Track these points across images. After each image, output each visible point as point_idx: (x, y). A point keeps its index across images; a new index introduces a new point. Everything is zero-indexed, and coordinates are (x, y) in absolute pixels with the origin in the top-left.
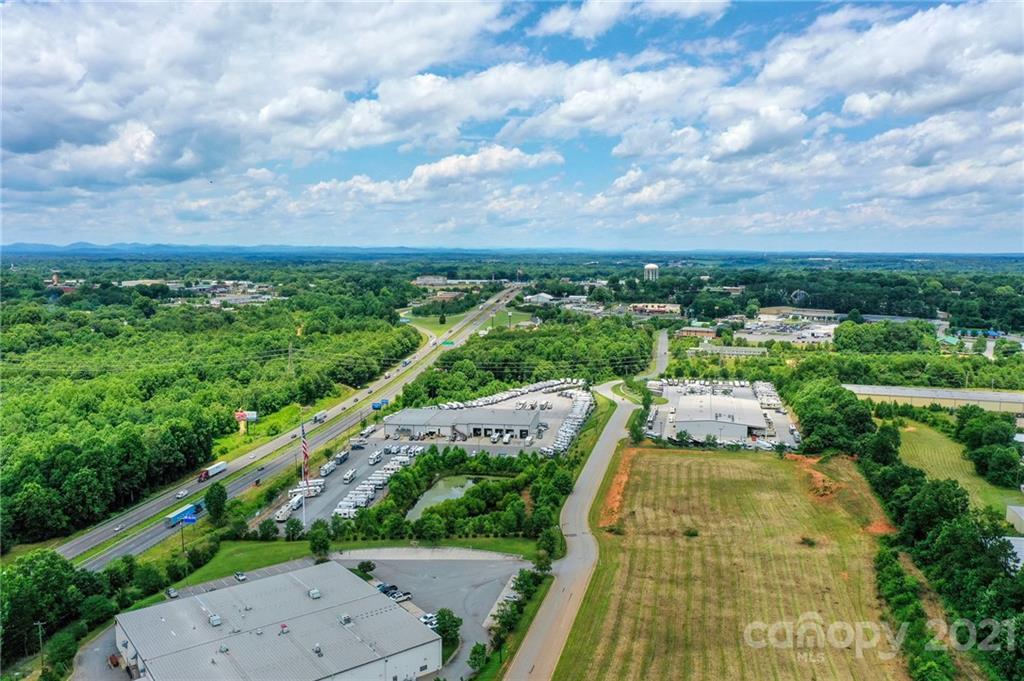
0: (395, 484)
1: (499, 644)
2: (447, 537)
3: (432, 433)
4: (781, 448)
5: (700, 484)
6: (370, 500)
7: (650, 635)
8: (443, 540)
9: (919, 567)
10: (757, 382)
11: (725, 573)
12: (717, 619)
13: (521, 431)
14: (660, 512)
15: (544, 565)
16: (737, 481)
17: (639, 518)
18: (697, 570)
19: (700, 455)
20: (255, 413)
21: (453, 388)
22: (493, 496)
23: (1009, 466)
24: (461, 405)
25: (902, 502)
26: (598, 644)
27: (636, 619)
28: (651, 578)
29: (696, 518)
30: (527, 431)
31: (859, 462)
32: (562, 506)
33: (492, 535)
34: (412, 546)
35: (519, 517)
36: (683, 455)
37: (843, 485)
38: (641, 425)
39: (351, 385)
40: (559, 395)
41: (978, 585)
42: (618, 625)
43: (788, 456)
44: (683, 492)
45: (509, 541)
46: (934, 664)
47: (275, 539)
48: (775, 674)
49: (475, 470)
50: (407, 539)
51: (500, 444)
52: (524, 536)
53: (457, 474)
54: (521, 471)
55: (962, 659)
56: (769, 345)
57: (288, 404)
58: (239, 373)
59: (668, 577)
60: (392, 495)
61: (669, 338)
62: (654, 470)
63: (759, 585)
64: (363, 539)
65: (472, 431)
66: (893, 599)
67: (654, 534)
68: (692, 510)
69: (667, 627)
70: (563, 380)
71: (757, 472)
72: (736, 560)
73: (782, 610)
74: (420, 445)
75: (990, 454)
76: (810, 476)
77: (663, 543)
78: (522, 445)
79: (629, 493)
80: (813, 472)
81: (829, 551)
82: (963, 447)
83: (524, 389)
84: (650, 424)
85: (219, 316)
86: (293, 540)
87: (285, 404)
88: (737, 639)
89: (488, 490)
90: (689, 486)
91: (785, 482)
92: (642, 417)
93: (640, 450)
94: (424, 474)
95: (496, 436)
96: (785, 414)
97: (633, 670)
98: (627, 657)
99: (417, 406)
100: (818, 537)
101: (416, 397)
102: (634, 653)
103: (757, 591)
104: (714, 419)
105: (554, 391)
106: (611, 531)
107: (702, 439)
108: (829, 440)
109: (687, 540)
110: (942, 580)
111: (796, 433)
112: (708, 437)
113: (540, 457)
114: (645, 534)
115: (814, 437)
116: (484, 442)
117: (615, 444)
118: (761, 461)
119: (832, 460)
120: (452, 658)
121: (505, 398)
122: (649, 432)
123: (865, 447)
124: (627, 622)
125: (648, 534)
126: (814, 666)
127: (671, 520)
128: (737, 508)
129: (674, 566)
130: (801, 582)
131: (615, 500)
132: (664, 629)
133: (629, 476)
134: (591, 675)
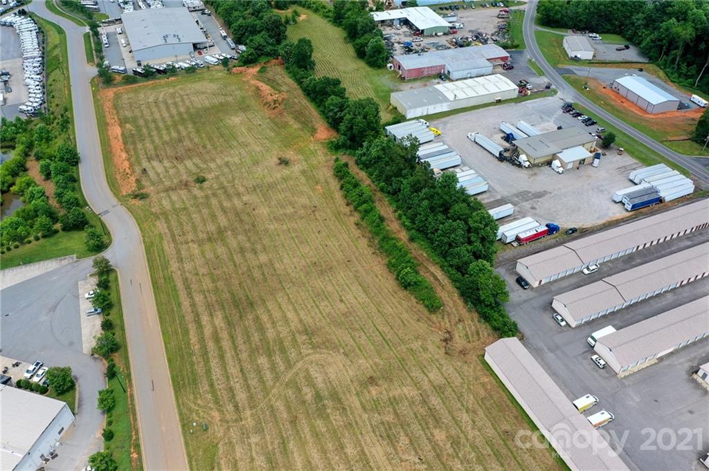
1: (112, 373)
4: (225, 62)
7: (221, 305)
9: (362, 170)
11: (245, 218)
12: (259, 267)
14: (167, 164)
16: (208, 109)
17: (151, 174)
18: (223, 221)
19: (168, 85)
23: (380, 52)
27: (202, 292)
28: (193, 241)
29: (196, 160)
31: (286, 68)
32: (79, 182)
33: (32, 239)
36: (154, 88)
37: (285, 95)
42: (193, 305)
43: (234, 70)
44: (174, 134)
45: (52, 241)
59: (205, 236)
62: (137, 113)
63: (271, 220)
66: (360, 208)
67: (172, 189)
68: (189, 153)
69: (229, 292)
71: (219, 94)
72: (245, 198)
75: (366, 44)
76: (258, 88)
77: (184, 197)
79: (131, 147)
80: (259, 84)
81: (300, 167)
88: (280, 282)
90: (175, 125)
91: (243, 100)
93: (115, 90)
96: (209, 15)
97: (227, 349)
98: (216, 337)
100: (287, 155)
102: (219, 331)
103: (272, 227)
104: (164, 42)
106: (136, 197)
109: (201, 188)
111: (229, 40)
113: (24, 118)
114: (164, 191)
115: (250, 50)
117: (89, 90)
118: (216, 79)
119: (268, 68)
123: (288, 54)
124: (198, 298)
125: (167, 190)
126: (337, 287)
127: (177, 169)
128: (221, 140)
129: (204, 221)
130: (296, 206)
131: (121, 157)
132: (228, 295)
133: (121, 127)
134: (200, 369)
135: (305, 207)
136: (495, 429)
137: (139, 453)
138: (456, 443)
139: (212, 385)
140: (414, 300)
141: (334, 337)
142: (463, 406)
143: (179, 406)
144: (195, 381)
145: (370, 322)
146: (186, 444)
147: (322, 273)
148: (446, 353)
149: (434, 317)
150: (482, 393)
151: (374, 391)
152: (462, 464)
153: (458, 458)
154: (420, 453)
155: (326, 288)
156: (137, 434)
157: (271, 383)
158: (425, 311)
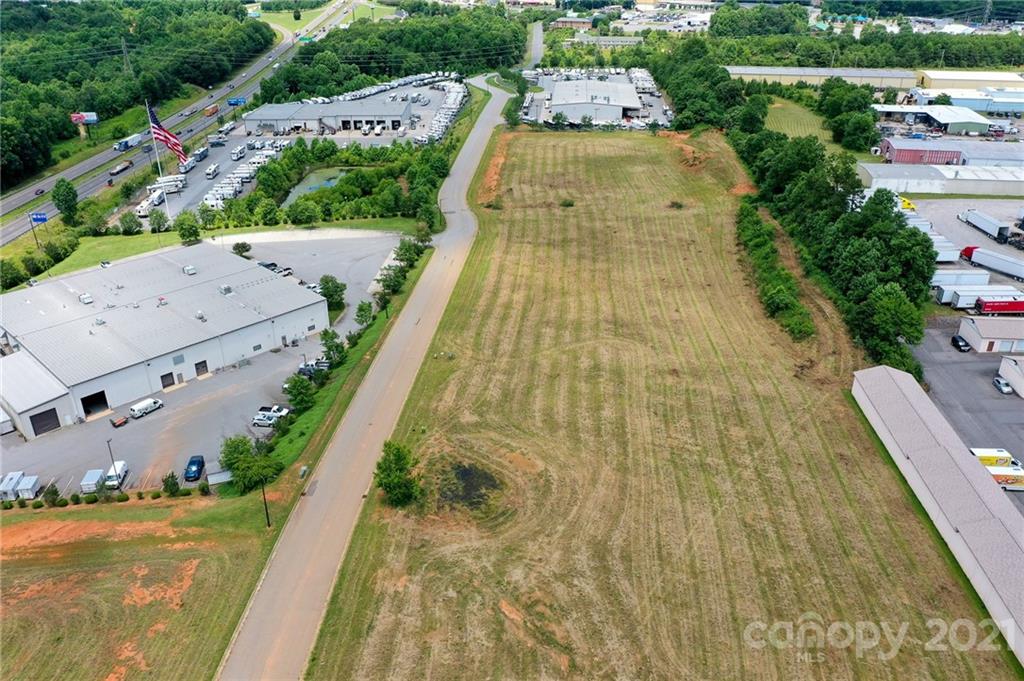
0: (263, 175)
1: (384, 303)
2: (324, 220)
3: (298, 128)
4: (654, 127)
5: (576, 160)
6: (237, 193)
7: (529, 287)
8: (320, 222)
9: (775, 218)
10: (633, 69)
11: (598, 235)
12: (591, 271)
13: (393, 122)
14: (537, 188)
15: (424, 238)
16: (611, 158)
17: (516, 194)
18: (573, 234)
19: (577, 136)
20: (94, 114)
21: (316, 82)
22: (368, 183)
23: (864, 130)
24: (327, 100)
25: (765, 163)
26: (480, 297)
27: (516, 276)
28: (530, 243)
29: (572, 191)
30: (399, 122)
31: (727, 134)
32: (439, 189)
33: (370, 216)
34: (288, 230)
35: (397, 199)
36: (559, 136)
37: (712, 155)
38: (516, 111)
39: (200, 85)
40: (432, 88)
41: (827, 223)
42: (498, 282)
43: (661, 133)
44: (559, 169)
45: (387, 220)
46: (782, 287)
47: (139, 232)
48: (643, 309)
49: (347, 162)
50: (282, 223)
51: (372, 135)
52: (403, 215)
53: (328, 167)
54: (396, 159)
55: (806, 284)
56: (646, 33)
57: (131, 107)
58: (67, 74)
59: (546, 241)
60: (261, 187)
61: (544, 31)
62: (529, 151)
63: (630, 243)
64: (236, 226)
65: (341, 124)
66: (751, 243)
67: (531, 206)
68: (567, 184)
69: (544, 280)
70: (434, 74)
71: (630, 149)
72: (609, 224)
73: (651, 261)
74: (285, 139)
75: (848, 120)
76: (682, 149)
77: (540, 213)
78: (395, 136)
79: (506, 172)
80: (684, 146)
81: (696, 211)
82: (824, 118)
83: (394, 83)
84: (525, 110)
85: (29, 12)
86: (160, 232)
87: (129, 106)
88: (610, 286)
89: (363, 177)
90: (565, 163)
91: (657, 156)
92: (518, 104)
93: (516, 134)
94: (293, 167)
95: (366, 128)
96: (659, 97)
97: (514, 316)
98: (508, 306)
99: (278, 102)
100: (685, 201)
101: (276, 94)
102: (514, 302)
103: (628, 247)
104: (590, 101)
105: (425, 85)
106: (489, 206)
107: (578, 121)
108: (701, 115)
109: (564, 211)
110: (795, 225)
111: (670, 113)
112: (584, 118)
113: (414, 146)
114: (522, 207)
115: (687, 113)
116: (354, 135)
117: (490, 131)
118: (635, 139)
119: (702, 134)
120: (339, 318)
121: (373, 91)
122: (526, 117)
123: (734, 120)
124: (507, 279)
125: (525, 207)
126: (678, 301)
127: (548, 194)
128: (611, 180)
129: (551, 232)
130: (669, 237)
131: (492, 179)
132: (542, 282)
133: (506, 158)
134: (474, 322)
135: (680, 240)
136: (826, 449)
137: (373, 357)
138: (756, 443)
139: (478, 334)
140: (778, 327)
141: (647, 333)
142: (790, 419)
143: (434, 339)
144: (464, 327)
145: (704, 333)
146: (424, 364)
147: (667, 287)
148: (795, 376)
149: (798, 347)
150: (828, 417)
151: (670, 380)
152: (753, 459)
153: (752, 455)
154: (699, 437)
155: (664, 298)
156: (380, 345)
157: (546, 346)
158: (790, 339)
